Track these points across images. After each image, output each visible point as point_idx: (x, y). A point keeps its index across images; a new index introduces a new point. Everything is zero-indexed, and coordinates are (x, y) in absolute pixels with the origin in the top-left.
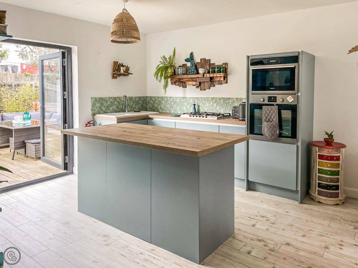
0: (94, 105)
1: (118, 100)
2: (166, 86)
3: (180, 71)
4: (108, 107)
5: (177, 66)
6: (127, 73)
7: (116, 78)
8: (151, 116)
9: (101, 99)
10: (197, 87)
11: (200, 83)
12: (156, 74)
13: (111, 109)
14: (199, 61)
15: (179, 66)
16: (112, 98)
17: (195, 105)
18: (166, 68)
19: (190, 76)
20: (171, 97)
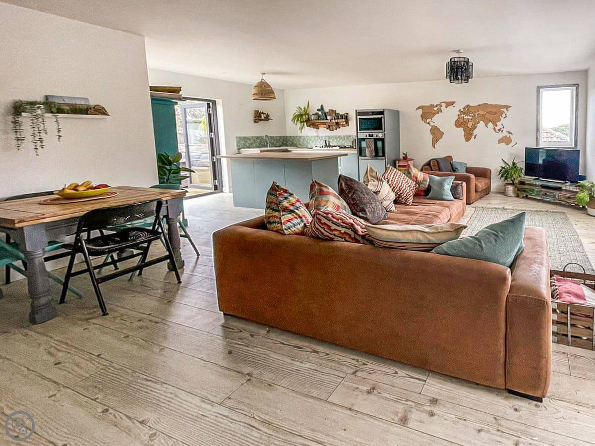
0: (238, 142)
1: (260, 138)
2: (301, 128)
3: (313, 117)
4: (251, 144)
5: (311, 113)
6: (267, 118)
7: (258, 122)
8: (289, 149)
9: (244, 138)
10: (327, 129)
11: (329, 126)
12: (293, 120)
13: (254, 145)
14: (328, 111)
15: (313, 114)
16: (254, 137)
17: (326, 141)
18: (301, 115)
19: (320, 121)
20: (307, 136)
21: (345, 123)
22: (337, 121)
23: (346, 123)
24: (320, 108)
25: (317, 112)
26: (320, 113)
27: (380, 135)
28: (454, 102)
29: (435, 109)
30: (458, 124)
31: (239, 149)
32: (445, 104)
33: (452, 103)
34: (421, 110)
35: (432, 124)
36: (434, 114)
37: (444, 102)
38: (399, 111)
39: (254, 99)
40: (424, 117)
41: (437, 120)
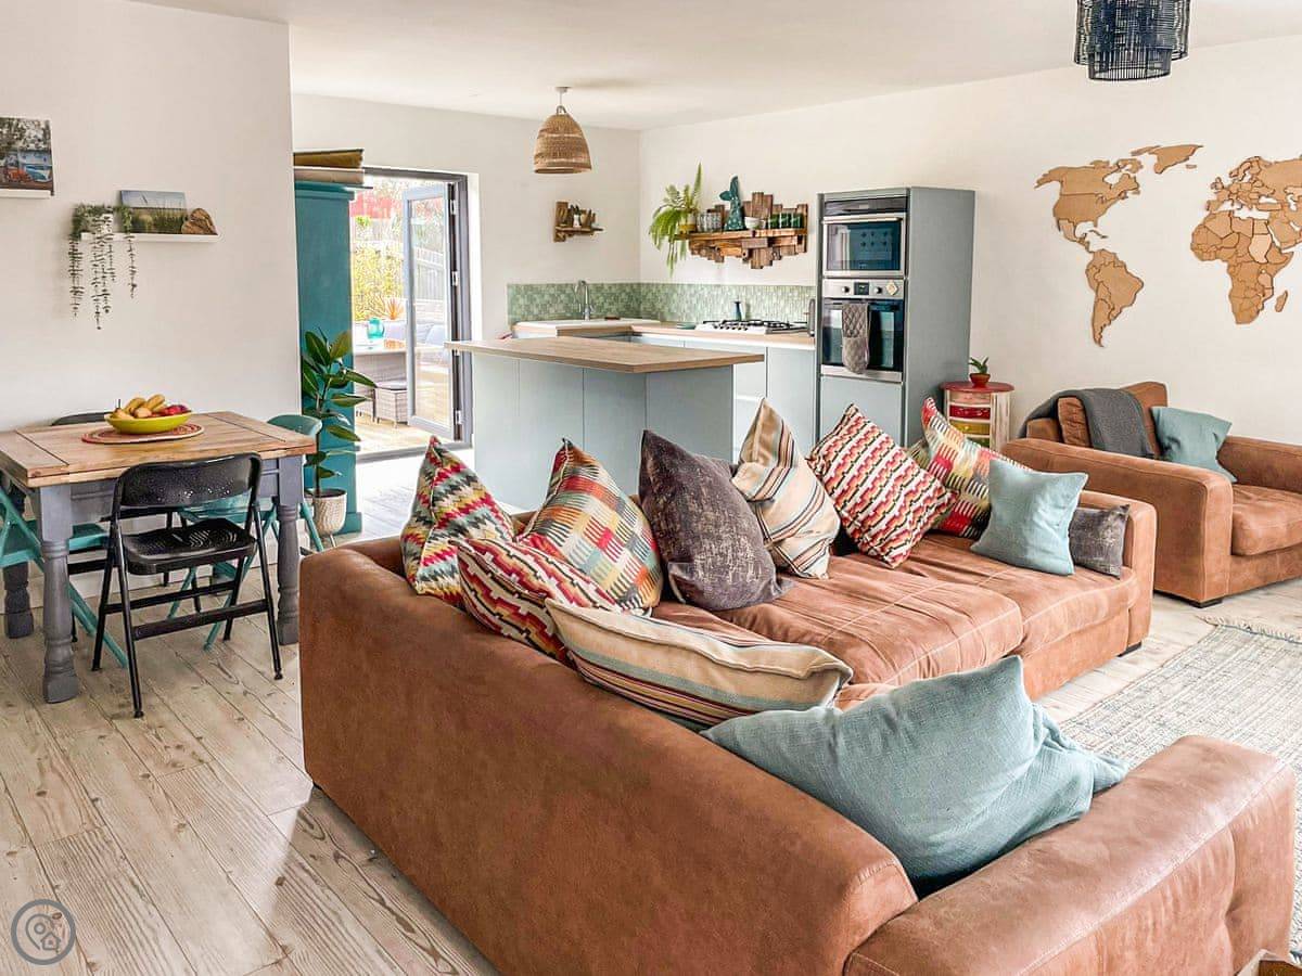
0: (513, 301)
1: (568, 291)
2: (672, 260)
3: (708, 222)
4: (544, 307)
5: (703, 210)
6: (589, 228)
7: (564, 240)
8: (636, 329)
9: (529, 287)
10: (745, 261)
11: (751, 251)
12: (653, 230)
13: (552, 311)
14: (749, 198)
15: (709, 211)
16: (553, 285)
17: (738, 304)
18: (675, 216)
19: (726, 235)
20: (690, 285)
21: (795, 242)
22: (771, 235)
23: (800, 242)
24: (728, 188)
25: (721, 202)
26: (728, 205)
27: (891, 289)
28: (1194, 148)
29: (1113, 179)
30: (1205, 245)
31: (514, 323)
32: (1153, 159)
33: (1184, 153)
34: (1053, 190)
35: (1096, 244)
36: (1105, 203)
37: (1150, 150)
38: (970, 196)
39: (537, 171)
40: (1065, 215)
41: (1118, 229)
